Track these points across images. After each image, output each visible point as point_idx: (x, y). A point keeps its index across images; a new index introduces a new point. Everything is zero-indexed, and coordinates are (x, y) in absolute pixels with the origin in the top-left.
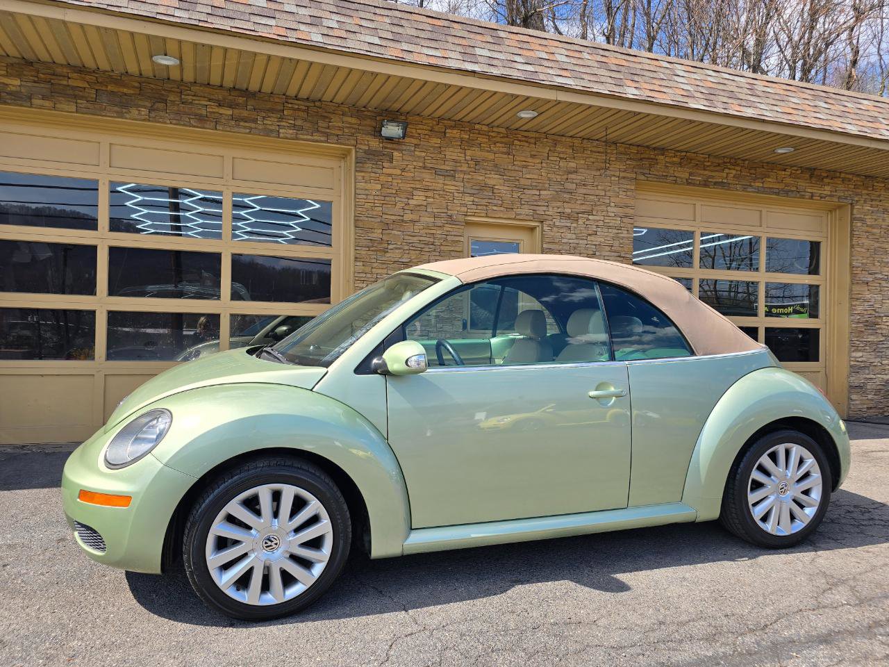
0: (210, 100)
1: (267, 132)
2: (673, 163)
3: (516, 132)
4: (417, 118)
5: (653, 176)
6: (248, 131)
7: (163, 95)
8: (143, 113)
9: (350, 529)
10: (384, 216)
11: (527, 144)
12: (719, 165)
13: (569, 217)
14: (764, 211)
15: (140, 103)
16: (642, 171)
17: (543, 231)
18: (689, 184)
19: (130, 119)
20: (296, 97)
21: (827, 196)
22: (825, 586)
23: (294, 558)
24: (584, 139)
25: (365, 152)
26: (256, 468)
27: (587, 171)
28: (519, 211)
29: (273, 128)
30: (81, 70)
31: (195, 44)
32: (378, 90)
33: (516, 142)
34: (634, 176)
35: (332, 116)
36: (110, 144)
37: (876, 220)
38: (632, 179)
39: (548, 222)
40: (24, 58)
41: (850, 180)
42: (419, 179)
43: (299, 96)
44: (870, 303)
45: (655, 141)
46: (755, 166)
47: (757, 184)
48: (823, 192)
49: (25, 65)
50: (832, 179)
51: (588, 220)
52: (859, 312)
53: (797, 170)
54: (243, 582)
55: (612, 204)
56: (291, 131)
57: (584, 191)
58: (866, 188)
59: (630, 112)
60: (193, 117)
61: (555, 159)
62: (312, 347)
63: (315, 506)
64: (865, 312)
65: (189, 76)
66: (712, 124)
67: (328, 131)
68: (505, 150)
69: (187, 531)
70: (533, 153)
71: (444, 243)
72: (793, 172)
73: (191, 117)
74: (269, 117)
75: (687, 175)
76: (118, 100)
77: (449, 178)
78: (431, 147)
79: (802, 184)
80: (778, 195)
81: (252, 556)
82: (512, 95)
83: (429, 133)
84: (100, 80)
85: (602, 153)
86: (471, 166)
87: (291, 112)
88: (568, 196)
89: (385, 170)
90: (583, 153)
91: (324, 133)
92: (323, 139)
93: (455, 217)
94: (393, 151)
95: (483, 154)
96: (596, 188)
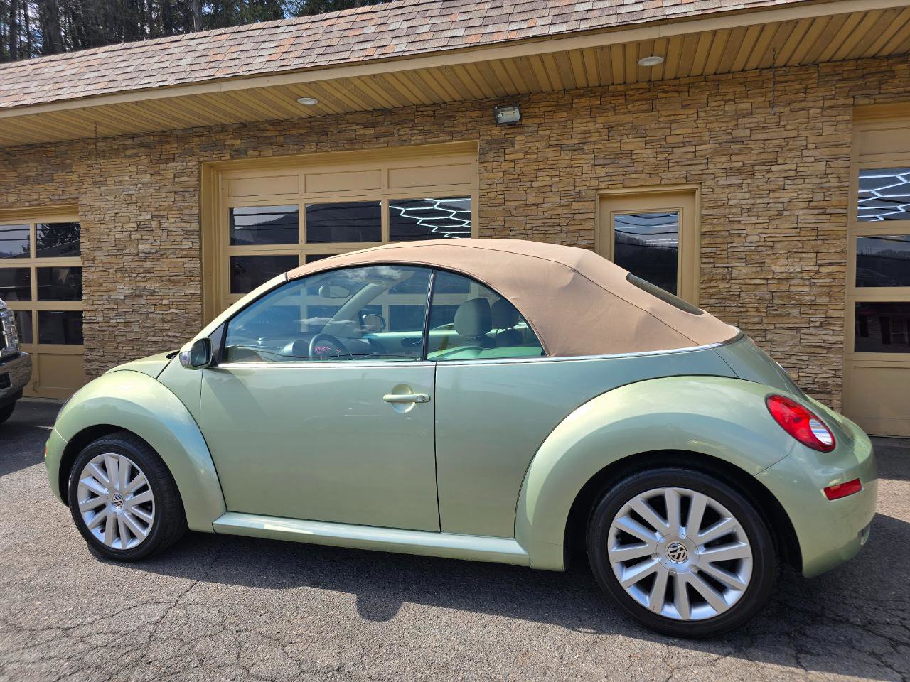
0: (357, 124)
1: (403, 142)
3: (661, 83)
4: (540, 96)
5: (885, 96)
6: (386, 144)
7: (326, 128)
8: (313, 147)
10: (507, 203)
11: (676, 94)
13: (739, 172)
15: (310, 139)
16: (865, 92)
17: (702, 194)
20: (424, 104)
24: (762, 69)
25: (488, 142)
27: (769, 110)
28: (664, 175)
29: (406, 137)
30: (274, 122)
33: (661, 95)
34: (850, 101)
35: (456, 114)
36: (303, 175)
38: (846, 106)
39: (708, 183)
42: (541, 159)
51: (770, 171)
54: (102, 526)
55: (811, 146)
56: (421, 137)
57: (764, 136)
60: (345, 142)
61: (716, 103)
67: (453, 129)
68: (645, 107)
70: (685, 103)
71: (572, 223)
74: (403, 128)
77: (576, 152)
78: (556, 123)
81: (106, 508)
83: (554, 108)
84: (286, 127)
85: (793, 81)
86: (603, 134)
87: (420, 119)
88: (738, 146)
89: (507, 157)
90: (762, 87)
91: (450, 132)
92: (448, 138)
93: (584, 193)
94: (514, 136)
95: (621, 117)
96: (783, 129)
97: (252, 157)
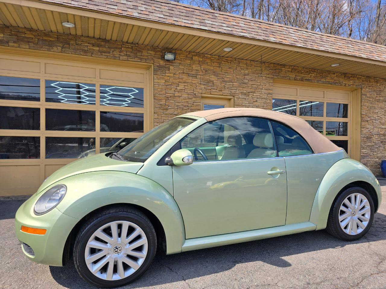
0: (89, 43)
1: (115, 58)
2: (289, 71)
3: (222, 58)
5: (280, 77)
6: (106, 57)
7: (68, 41)
8: (59, 49)
9: (156, 241)
10: (167, 94)
11: (227, 63)
12: (307, 72)
13: (245, 94)
14: (325, 91)
15: (58, 44)
16: (276, 74)
17: (234, 100)
18: (295, 80)
19: (53, 52)
20: (127, 42)
21: (351, 85)
22: (379, 261)
23: (129, 256)
24: (251, 61)
25: (158, 66)
26: (109, 213)
27: (253, 75)
28: (224, 92)
29: (117, 56)
30: (31, 30)
31: (81, 17)
32: (163, 38)
33: (222, 62)
34: (272, 76)
35: (143, 51)
36: (45, 63)
37: (371, 95)
38: (271, 78)
39: (236, 96)
40: (5, 25)
41: (360, 78)
42: (181, 78)
43: (128, 42)
44: (369, 130)
45: (281, 61)
46: (322, 72)
47: (323, 80)
48: (349, 83)
49: (6, 27)
50: (353, 78)
51: (253, 95)
52: (364, 133)
53: (339, 74)
54: (104, 269)
55: (264, 89)
56: (125, 57)
57: (252, 83)
58: (367, 82)
59: (272, 48)
61: (239, 69)
62: (136, 153)
63: (139, 231)
64: (367, 133)
65: (79, 33)
66: (307, 53)
67: (141, 57)
68: (218, 65)
69: (75, 246)
70: (230, 67)
71: (193, 106)
72: (338, 75)
73: (81, 51)
74: (115, 51)
75: (294, 76)
76: (48, 43)
77: (194, 78)
78: (186, 64)
79: (341, 80)
80: (331, 85)
81: (108, 256)
82: (222, 40)
83: (185, 58)
84: (39, 34)
85: (259, 67)
86: (204, 72)
87: (125, 49)
88: (245, 85)
89: (166, 74)
90: (251, 67)
91: (140, 58)
92: (139, 60)
93: (197, 95)
94: (170, 66)
95: (209, 67)
96: (256, 82)
97: (13, 46)
